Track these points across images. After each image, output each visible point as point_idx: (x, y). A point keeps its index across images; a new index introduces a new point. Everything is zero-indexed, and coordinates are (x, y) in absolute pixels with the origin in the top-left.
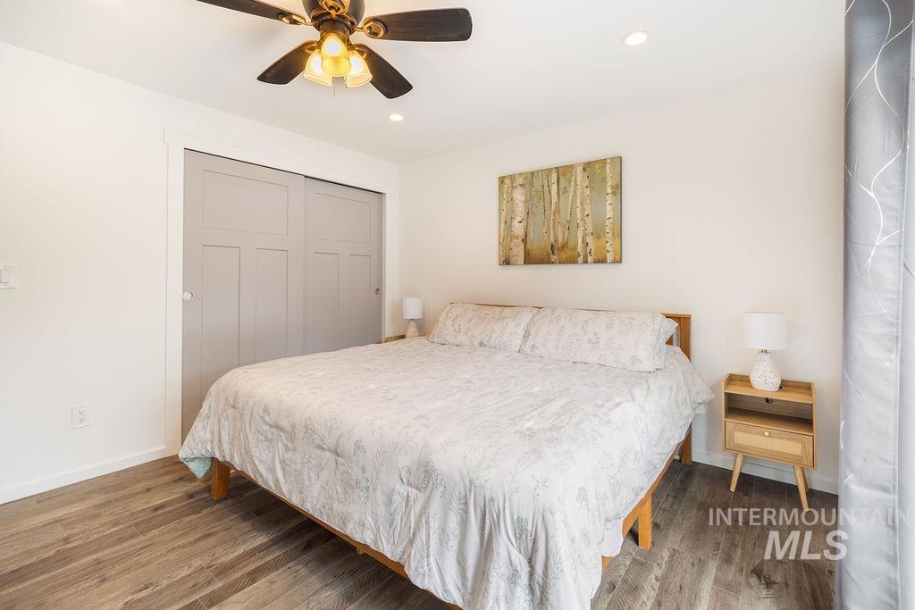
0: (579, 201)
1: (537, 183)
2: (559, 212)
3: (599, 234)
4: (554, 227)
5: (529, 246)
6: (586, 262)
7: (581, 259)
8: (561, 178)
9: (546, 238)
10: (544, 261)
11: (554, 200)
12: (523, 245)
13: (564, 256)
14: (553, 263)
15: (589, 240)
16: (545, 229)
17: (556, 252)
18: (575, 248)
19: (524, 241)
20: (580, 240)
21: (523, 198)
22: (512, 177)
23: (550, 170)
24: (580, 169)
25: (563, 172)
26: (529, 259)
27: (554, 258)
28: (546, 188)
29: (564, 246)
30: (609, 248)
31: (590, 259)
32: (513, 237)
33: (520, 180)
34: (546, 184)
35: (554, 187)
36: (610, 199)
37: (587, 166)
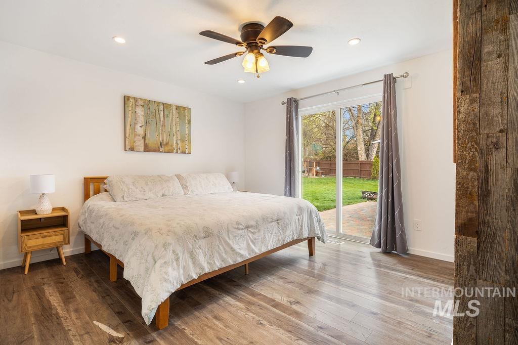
0: (174, 123)
1: (152, 107)
2: (165, 126)
3: (183, 141)
4: (162, 134)
5: (147, 141)
6: (177, 152)
7: (175, 151)
8: (165, 109)
9: (157, 138)
10: (156, 150)
11: (162, 119)
12: (142, 141)
13: (167, 149)
14: (161, 152)
15: (179, 142)
16: (157, 134)
17: (163, 146)
18: (172, 145)
19: (144, 138)
20: (175, 142)
21: (143, 113)
22: (136, 99)
23: (159, 103)
24: (174, 108)
25: (167, 106)
26: (147, 149)
27: (162, 149)
28: (157, 112)
29: (167, 144)
30: (187, 147)
31: (179, 151)
32: (136, 135)
33: (141, 103)
34: (157, 110)
35: (162, 113)
36: (187, 126)
37: (178, 108)
